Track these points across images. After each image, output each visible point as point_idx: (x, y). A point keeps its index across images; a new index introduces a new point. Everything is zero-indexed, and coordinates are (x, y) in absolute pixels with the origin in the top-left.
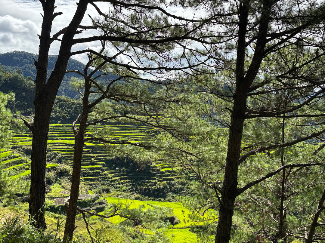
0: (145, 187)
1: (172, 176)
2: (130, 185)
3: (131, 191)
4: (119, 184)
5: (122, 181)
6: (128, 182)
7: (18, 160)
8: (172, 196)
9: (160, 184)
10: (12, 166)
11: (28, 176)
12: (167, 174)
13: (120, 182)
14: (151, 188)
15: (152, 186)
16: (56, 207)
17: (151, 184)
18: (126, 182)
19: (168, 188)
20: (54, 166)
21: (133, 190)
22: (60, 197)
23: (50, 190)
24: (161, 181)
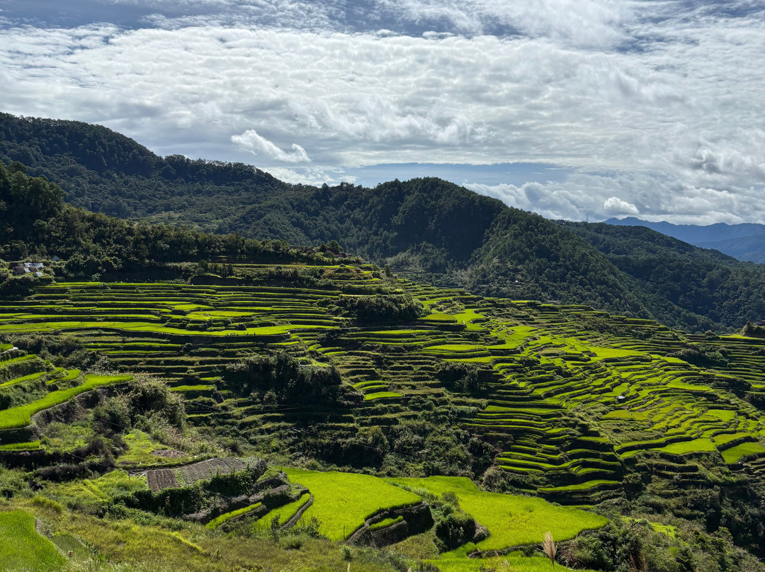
0: (327, 441)
1: (392, 412)
2: (290, 435)
3: (292, 451)
4: (262, 432)
5: (269, 425)
6: (285, 428)
7: (26, 362)
8: (396, 463)
9: (366, 433)
10: (9, 378)
11: (59, 407)
12: (381, 408)
13: (264, 427)
14: (343, 443)
15: (347, 438)
16: (156, 494)
17: (343, 432)
18: (279, 428)
19: (386, 442)
20: (124, 381)
21: (296, 447)
22: (159, 467)
23: (124, 446)
24: (366, 424)
